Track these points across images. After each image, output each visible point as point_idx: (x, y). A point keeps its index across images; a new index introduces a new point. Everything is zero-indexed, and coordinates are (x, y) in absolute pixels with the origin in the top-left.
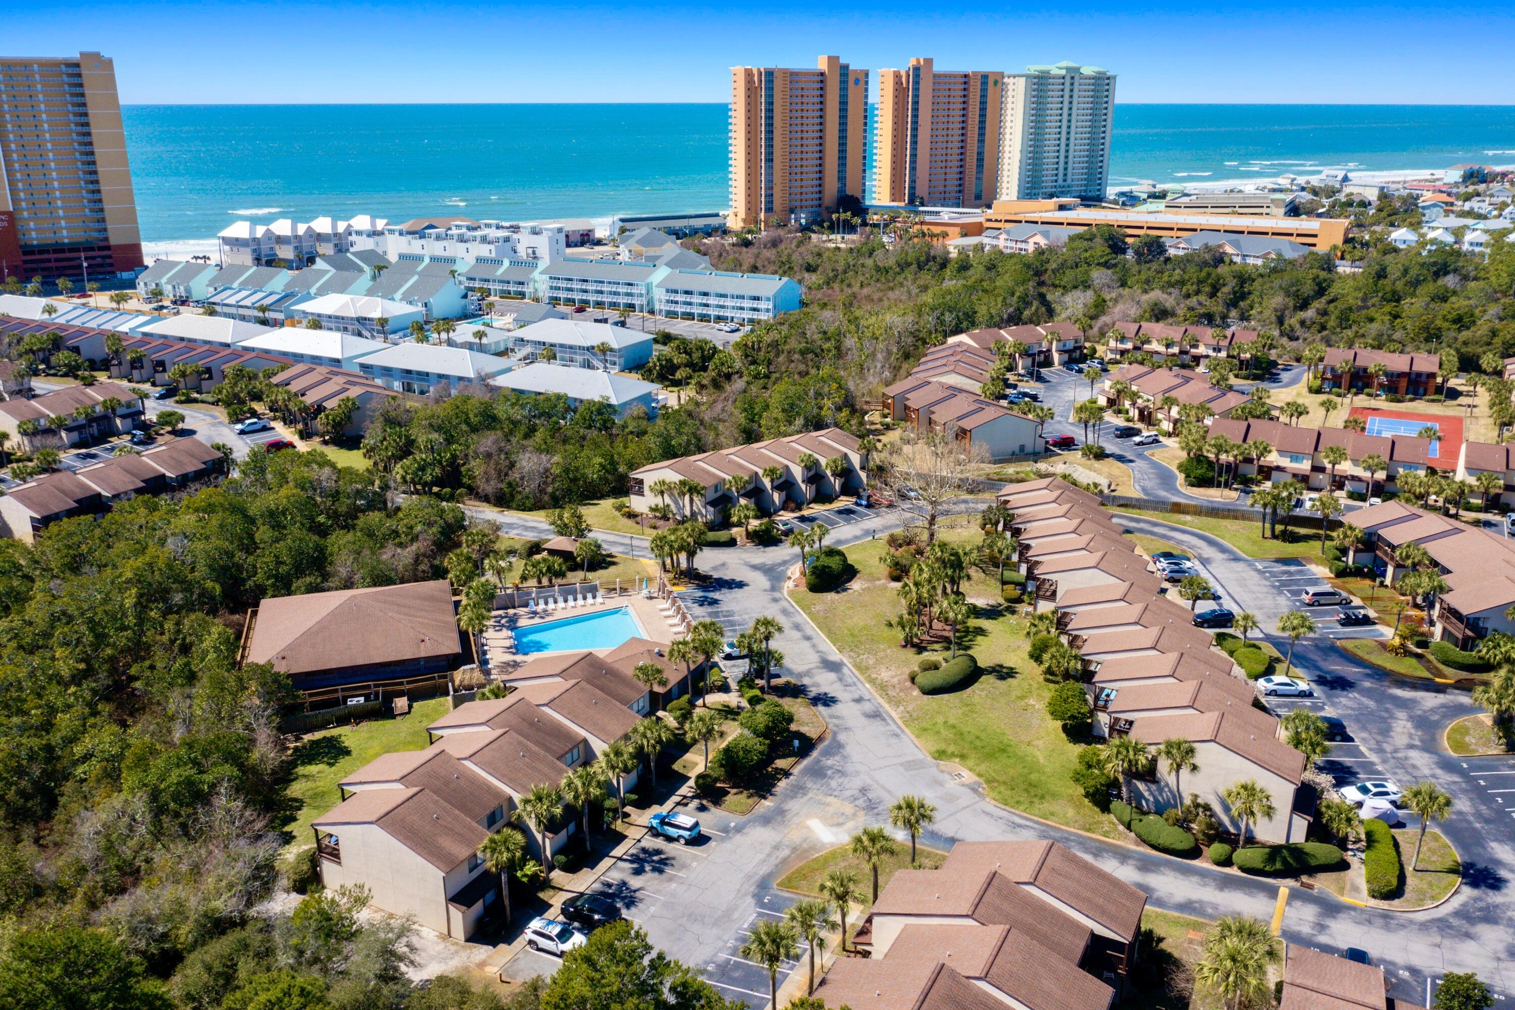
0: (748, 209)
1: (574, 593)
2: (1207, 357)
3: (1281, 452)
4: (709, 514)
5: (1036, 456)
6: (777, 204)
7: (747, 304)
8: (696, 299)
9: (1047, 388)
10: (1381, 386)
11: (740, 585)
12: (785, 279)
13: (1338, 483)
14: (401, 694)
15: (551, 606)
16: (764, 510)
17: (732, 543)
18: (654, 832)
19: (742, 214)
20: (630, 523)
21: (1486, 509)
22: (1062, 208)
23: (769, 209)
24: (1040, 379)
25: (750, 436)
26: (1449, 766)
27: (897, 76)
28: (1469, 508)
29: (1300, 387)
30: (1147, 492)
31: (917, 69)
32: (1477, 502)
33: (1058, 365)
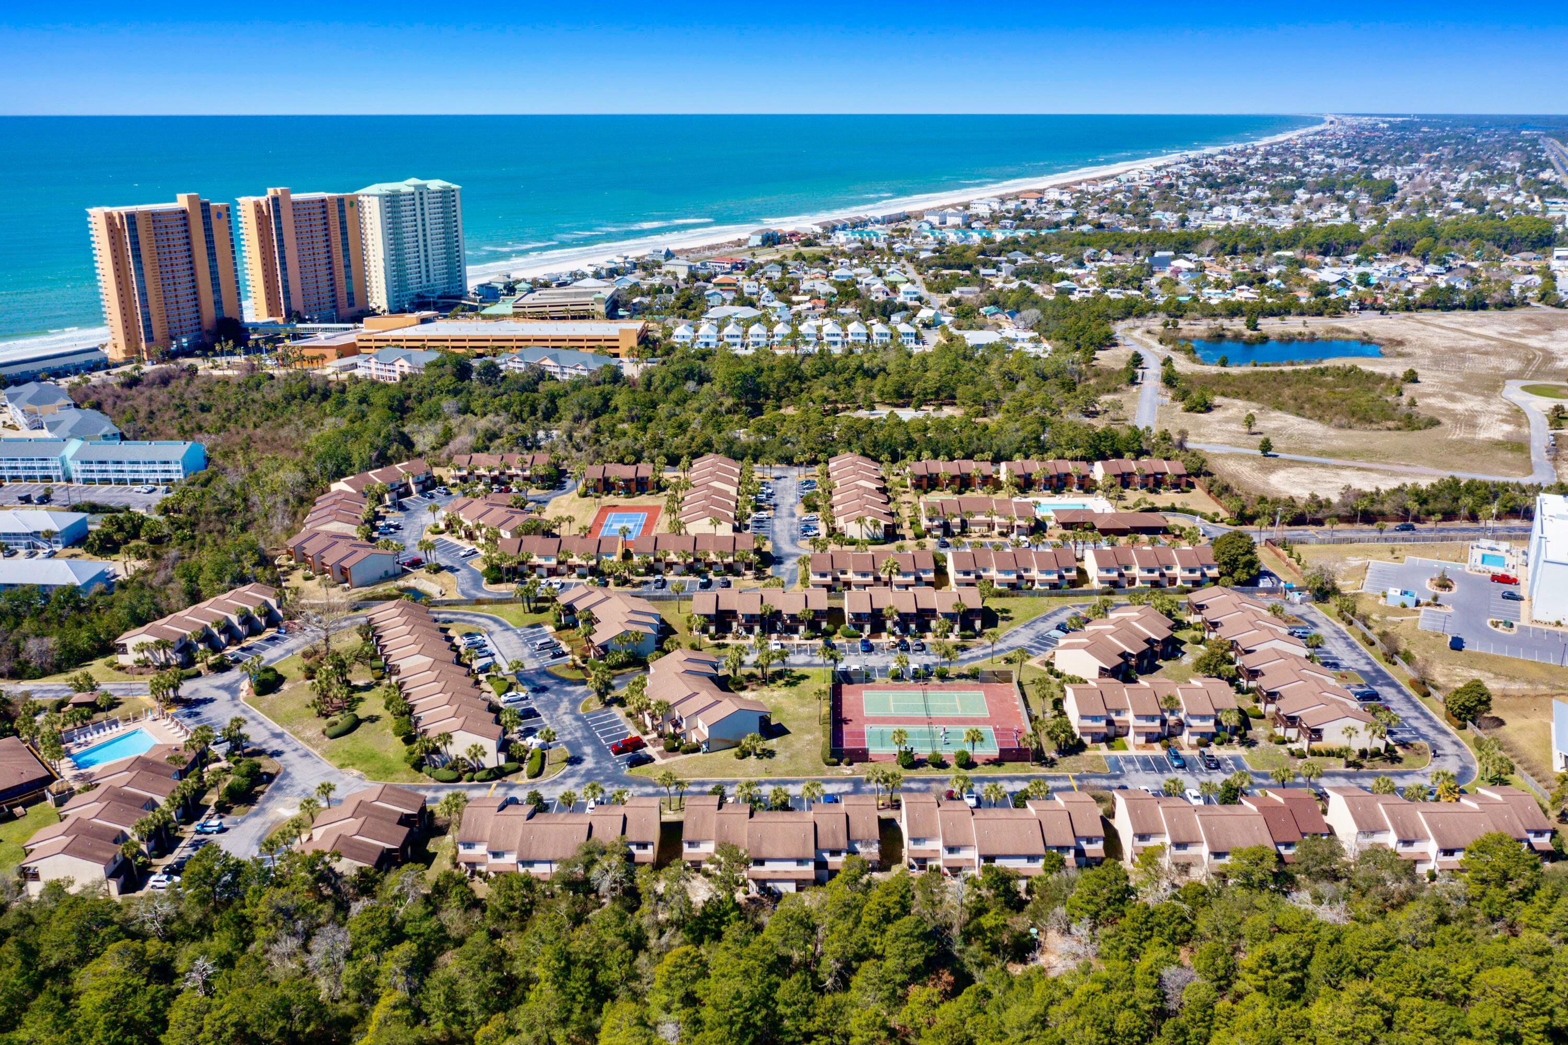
0: (128, 341)
1: (103, 727)
2: (518, 475)
3: (539, 556)
4: (176, 659)
5: (396, 576)
6: (157, 333)
7: (158, 467)
8: (110, 467)
9: (408, 517)
10: (621, 488)
11: (212, 700)
12: (189, 443)
13: (572, 569)
14: (17, 806)
15: (89, 738)
16: (216, 648)
17: (198, 675)
18: (198, 832)
19: (122, 345)
20: (121, 674)
21: (646, 574)
22: (424, 321)
23: (150, 339)
24: (402, 508)
25: (195, 597)
26: (578, 718)
27: (258, 206)
28: (638, 575)
29: (574, 494)
30: (463, 593)
31: (275, 199)
32: (642, 570)
33: (415, 495)
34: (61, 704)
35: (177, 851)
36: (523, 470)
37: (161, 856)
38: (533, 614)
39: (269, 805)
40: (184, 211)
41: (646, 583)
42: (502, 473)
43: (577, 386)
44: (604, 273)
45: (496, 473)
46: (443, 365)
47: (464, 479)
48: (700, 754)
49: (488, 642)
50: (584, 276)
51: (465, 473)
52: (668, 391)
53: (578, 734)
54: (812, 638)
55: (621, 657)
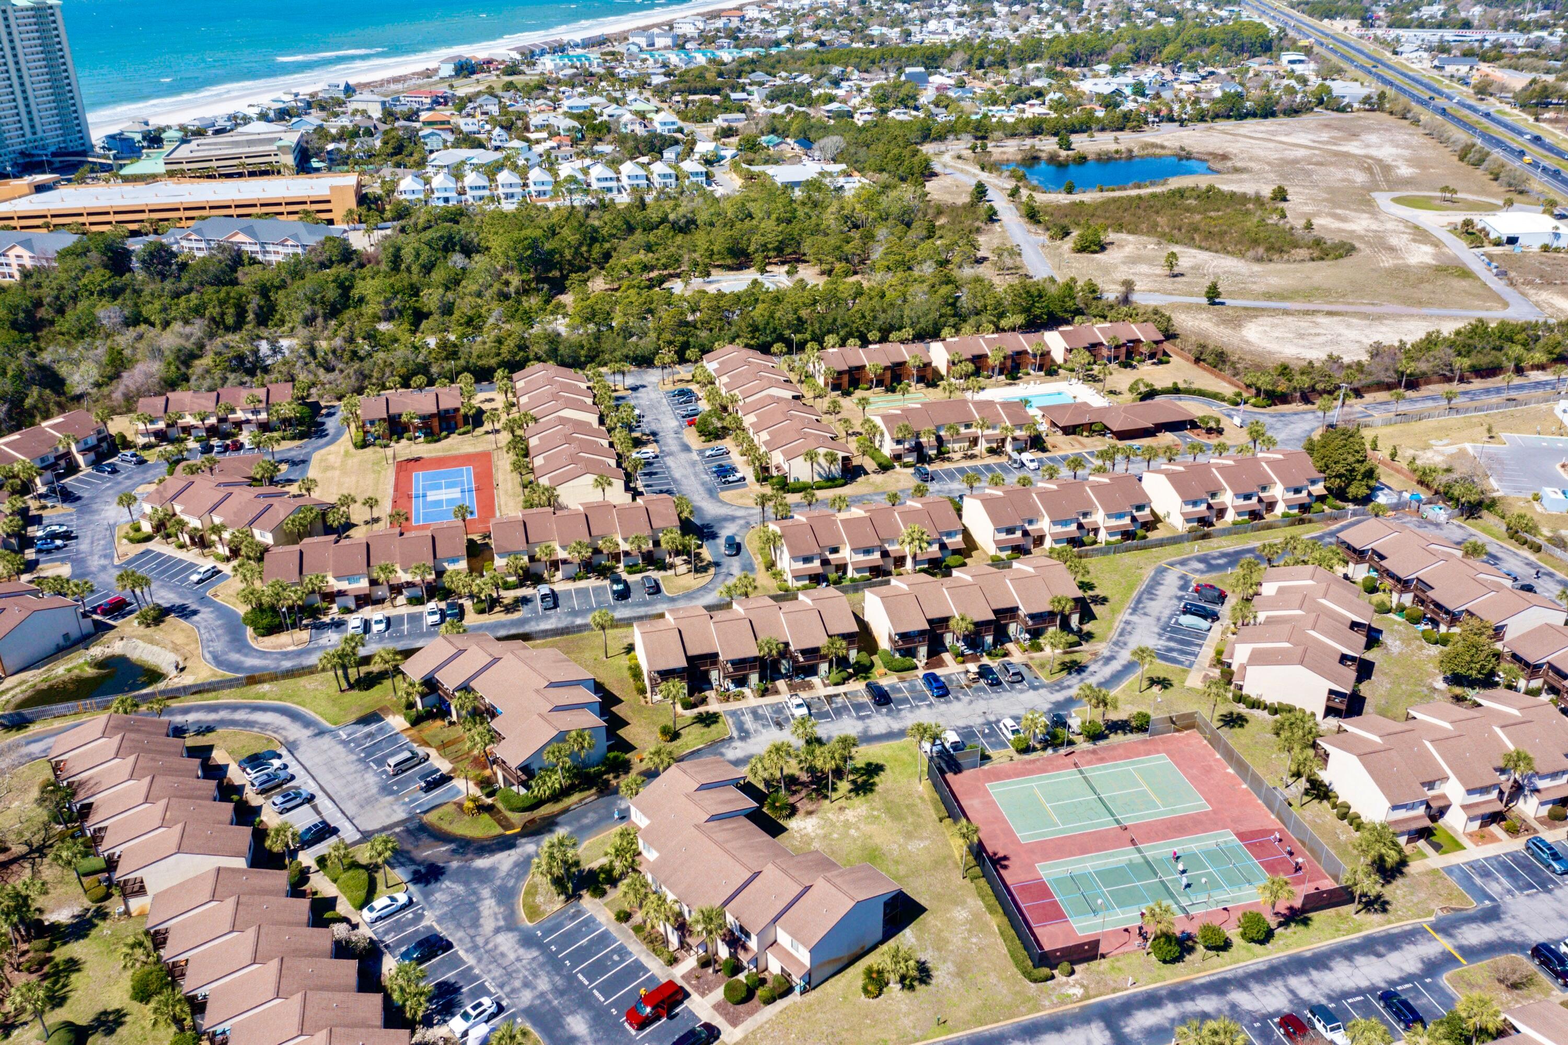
2: (248, 421)
3: (338, 578)
5: (85, 640)
9: (81, 512)
10: (417, 429)
13: (397, 589)
21: (521, 585)
22: (40, 188)
24: (68, 497)
26: (528, 940)
28: (507, 586)
29: (345, 442)
30: (218, 661)
32: (512, 579)
33: (85, 470)
36: (256, 412)
38: (355, 693)
41: (525, 600)
42: (222, 420)
43: (296, 270)
44: (272, 114)
45: (213, 420)
46: (85, 252)
47: (161, 436)
48: (795, 998)
49: (294, 768)
51: (161, 425)
52: (428, 269)
53: (543, 984)
54: (844, 681)
55: (556, 780)
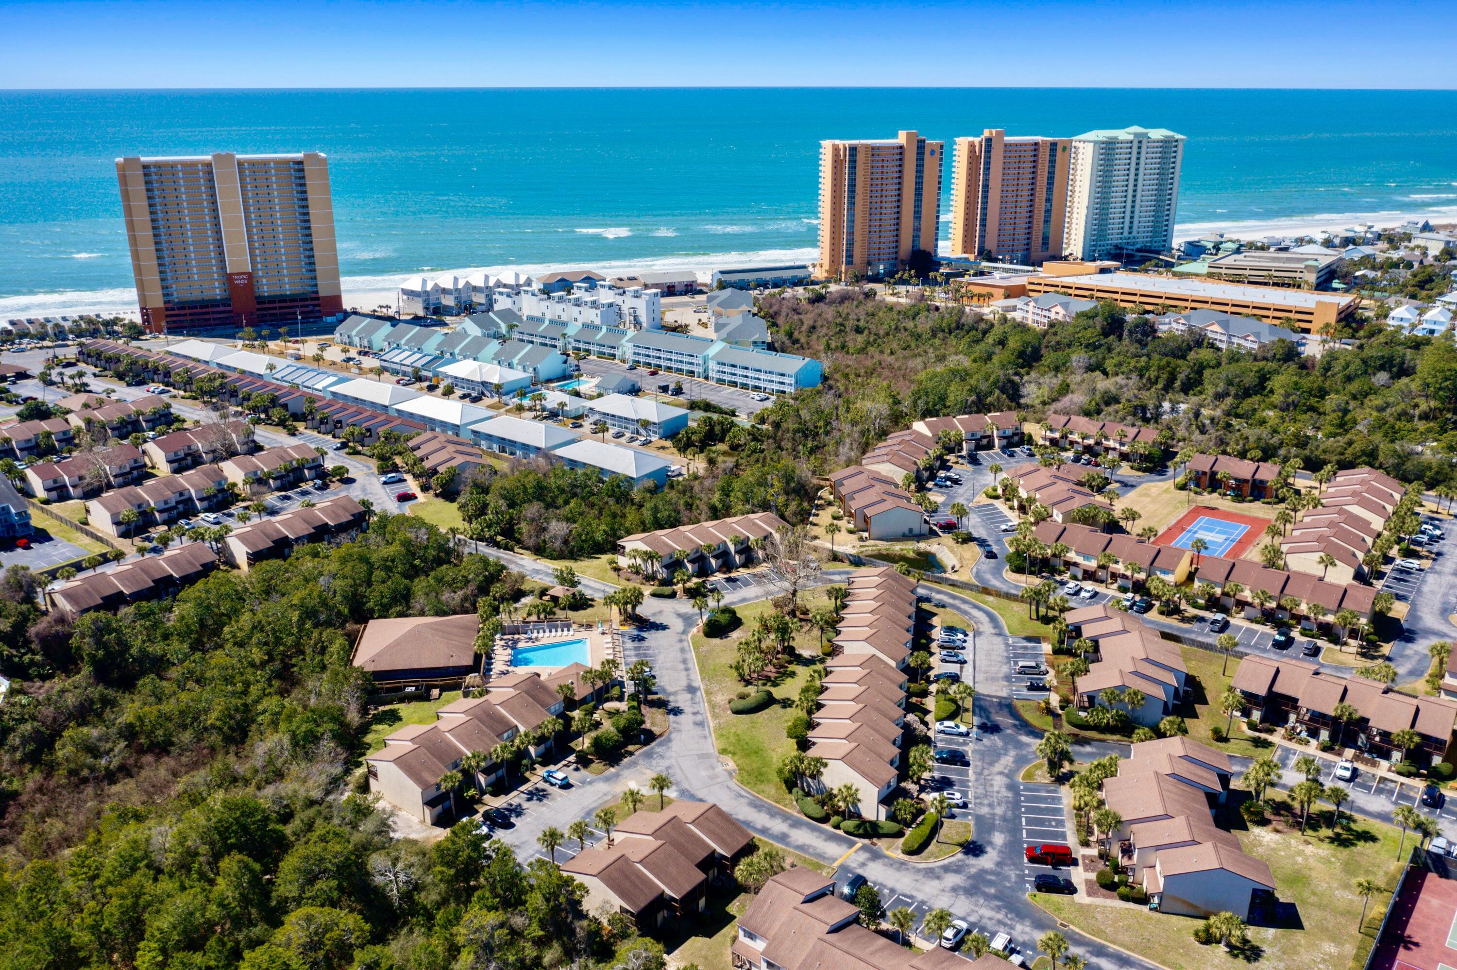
0: (831, 262)
1: (556, 628)
2: (1114, 449)
3: (1080, 552)
5: (921, 537)
6: (857, 257)
7: (777, 378)
9: (974, 472)
10: (1229, 488)
11: (664, 627)
12: (807, 359)
13: (1114, 576)
14: (435, 687)
15: (541, 634)
16: (704, 571)
17: (673, 595)
18: (545, 780)
19: (826, 266)
20: (614, 574)
21: (1207, 608)
22: (1103, 271)
23: (849, 262)
24: (975, 461)
26: (1012, 787)
27: (972, 145)
28: (1195, 606)
29: (1169, 484)
30: (978, 575)
31: (989, 140)
32: (1201, 602)
33: (997, 449)
34: (543, 592)
35: (515, 793)
36: (1122, 444)
37: (495, 794)
38: (1038, 623)
39: (626, 773)
40: (901, 147)
41: (1202, 619)
42: (1098, 443)
44: (1337, 241)
45: (1091, 442)
46: (1093, 317)
47: (1054, 442)
48: (1145, 909)
49: (969, 645)
50: (1311, 241)
51: (1057, 435)
52: (1349, 379)
53: (999, 811)
55: (1107, 718)
